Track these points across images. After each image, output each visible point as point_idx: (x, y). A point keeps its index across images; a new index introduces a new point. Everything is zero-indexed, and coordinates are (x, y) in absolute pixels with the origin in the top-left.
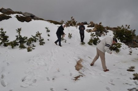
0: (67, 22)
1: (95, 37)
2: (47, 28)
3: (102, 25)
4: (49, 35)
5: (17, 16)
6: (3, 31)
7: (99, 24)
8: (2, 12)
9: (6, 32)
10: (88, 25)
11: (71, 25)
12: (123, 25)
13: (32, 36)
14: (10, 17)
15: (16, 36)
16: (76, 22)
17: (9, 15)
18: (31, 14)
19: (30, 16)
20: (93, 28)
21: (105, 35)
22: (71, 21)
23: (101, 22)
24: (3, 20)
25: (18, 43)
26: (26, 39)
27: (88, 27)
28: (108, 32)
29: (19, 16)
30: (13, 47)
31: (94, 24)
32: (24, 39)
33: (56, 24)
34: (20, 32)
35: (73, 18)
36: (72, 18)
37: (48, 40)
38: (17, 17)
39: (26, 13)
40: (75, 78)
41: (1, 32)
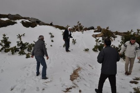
0: (74, 27)
1: (101, 43)
2: (50, 34)
3: (109, 29)
4: (52, 41)
5: (22, 21)
6: (5, 37)
7: (106, 29)
8: (8, 18)
9: (8, 38)
10: (94, 30)
11: (77, 30)
12: (132, 30)
13: (34, 41)
14: (16, 23)
15: (17, 42)
16: (83, 27)
17: (15, 21)
18: (37, 19)
19: (35, 21)
20: (100, 33)
21: (113, 40)
22: (77, 26)
23: (108, 27)
24: (8, 26)
25: (19, 49)
26: (27, 45)
27: (95, 32)
28: (116, 37)
29: (24, 21)
30: (13, 53)
31: (101, 29)
32: (26, 45)
33: (61, 29)
34: (20, 38)
35: (80, 23)
36: (78, 22)
37: (51, 46)
38: (23, 23)
39: (32, 18)
40: (66, 89)
41: (3, 38)
